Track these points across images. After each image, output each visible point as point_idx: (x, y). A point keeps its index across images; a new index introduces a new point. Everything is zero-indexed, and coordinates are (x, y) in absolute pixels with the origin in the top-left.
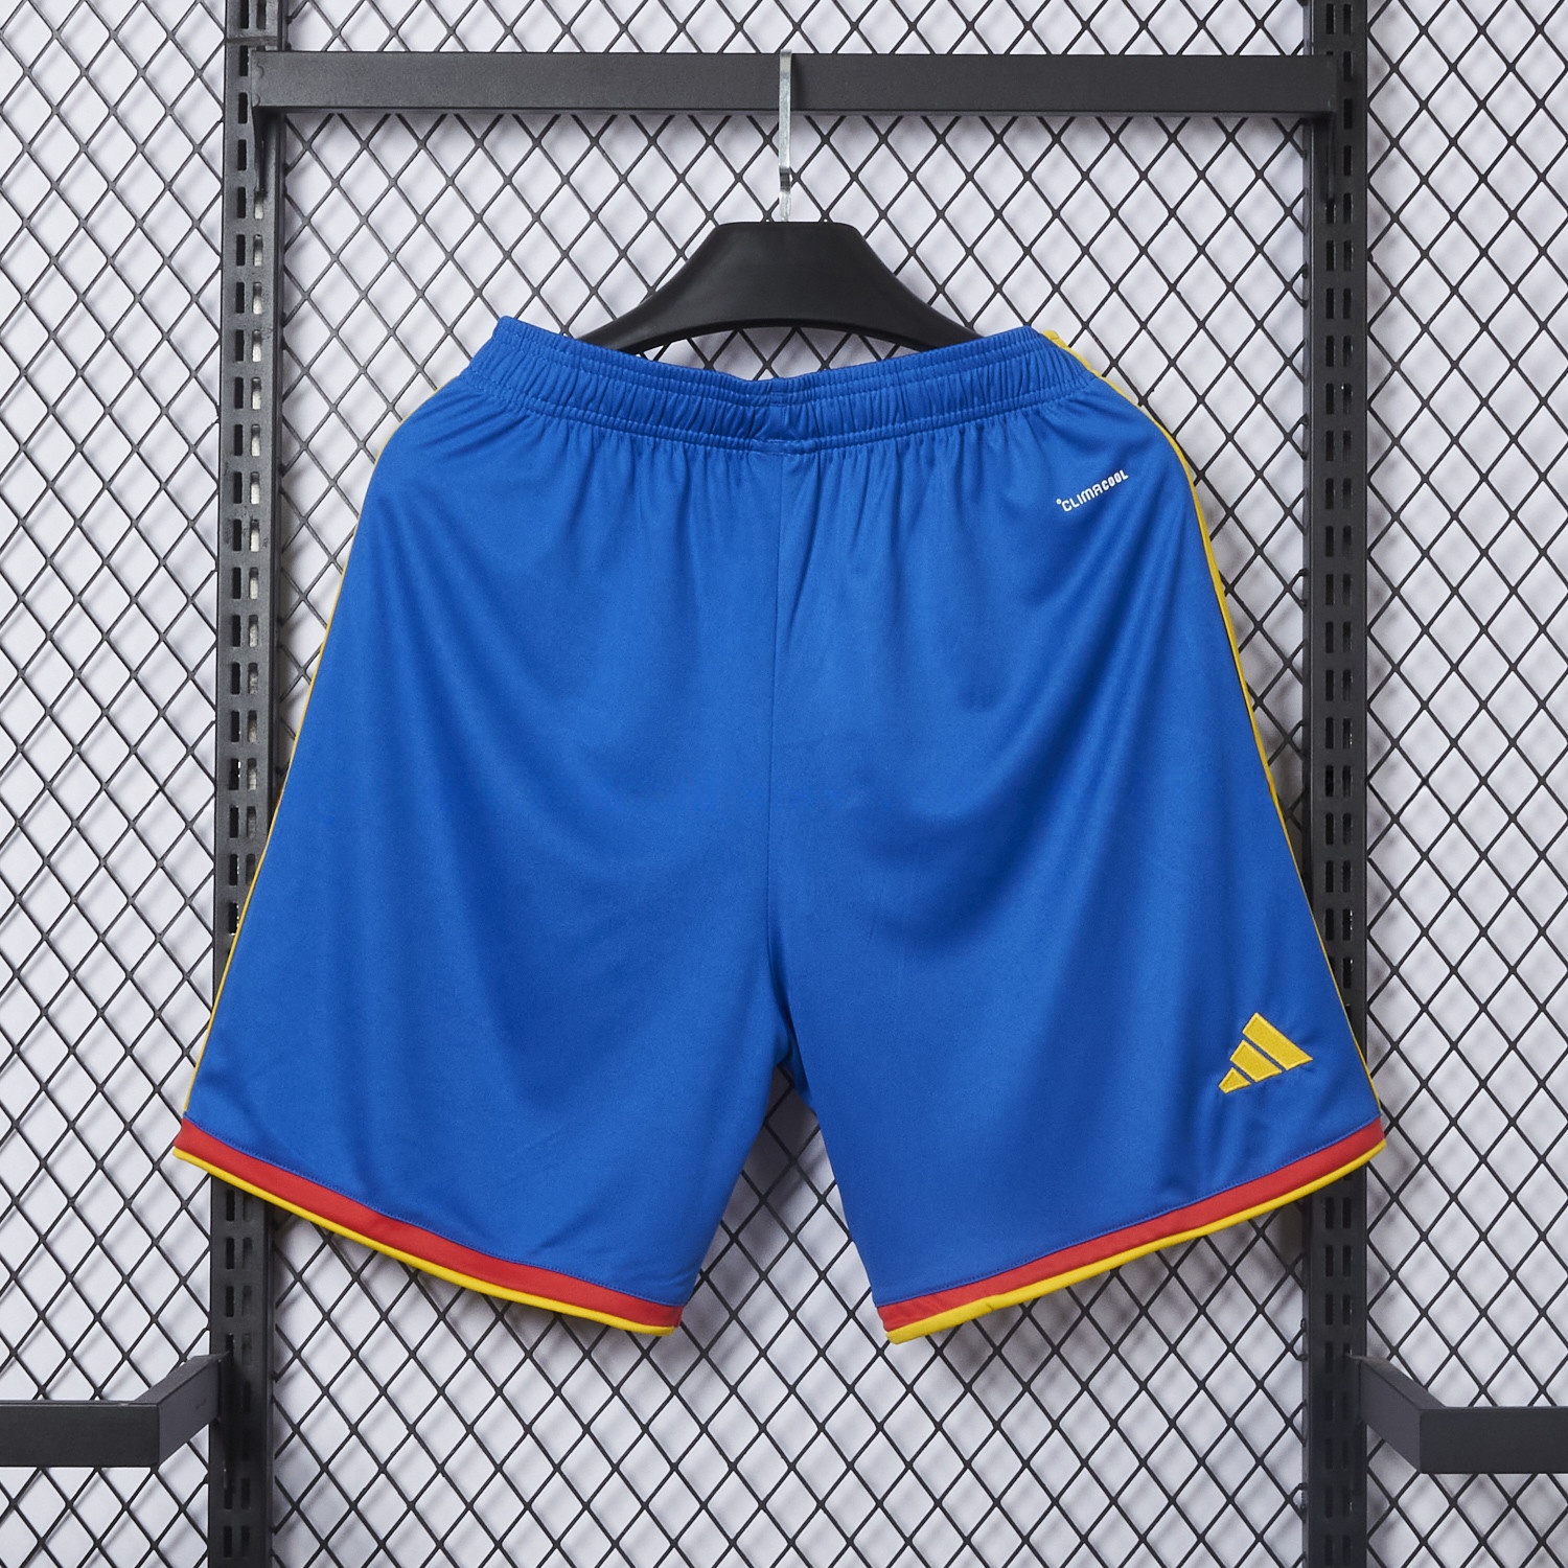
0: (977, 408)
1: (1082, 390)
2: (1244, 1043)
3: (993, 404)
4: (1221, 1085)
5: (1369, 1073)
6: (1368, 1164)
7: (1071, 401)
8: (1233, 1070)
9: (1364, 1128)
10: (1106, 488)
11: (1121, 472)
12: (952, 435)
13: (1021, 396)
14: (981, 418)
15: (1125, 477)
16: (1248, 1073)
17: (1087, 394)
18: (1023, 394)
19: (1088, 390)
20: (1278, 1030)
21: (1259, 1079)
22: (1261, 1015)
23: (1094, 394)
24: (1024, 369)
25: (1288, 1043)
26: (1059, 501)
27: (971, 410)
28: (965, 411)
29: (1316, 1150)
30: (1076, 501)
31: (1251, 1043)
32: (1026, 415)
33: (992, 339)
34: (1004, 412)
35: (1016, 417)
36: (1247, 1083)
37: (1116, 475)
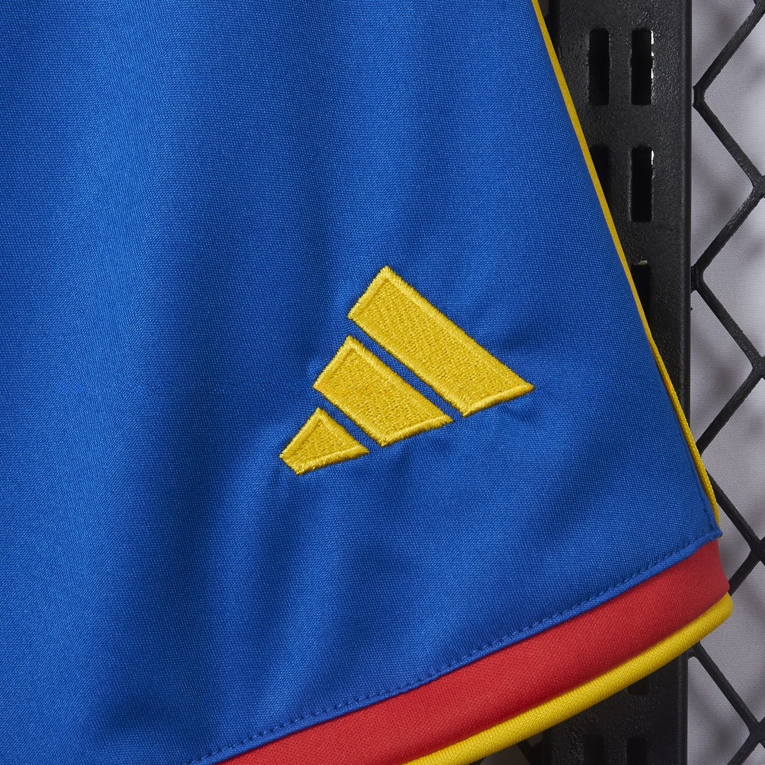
2: (350, 343)
4: (285, 454)
5: (693, 442)
6: (697, 650)
8: (319, 415)
9: (668, 570)
16: (361, 422)
20: (443, 310)
21: (390, 438)
22: (398, 271)
25: (470, 345)
29: (538, 627)
31: (370, 344)
36: (355, 448)
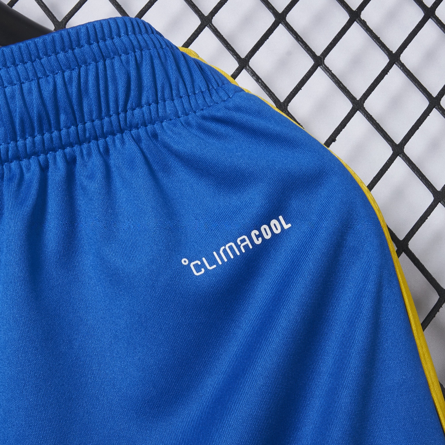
0: (64, 132)
1: (223, 104)
3: (88, 125)
7: (204, 118)
10: (259, 242)
11: (281, 218)
12: (29, 169)
13: (129, 113)
14: (71, 145)
15: (286, 227)
17: (228, 109)
18: (133, 109)
19: (230, 104)
23: (238, 109)
24: (133, 73)
26: (185, 261)
27: (55, 133)
28: (47, 135)
30: (212, 261)
32: (138, 141)
33: (83, 30)
34: (104, 136)
35: (123, 142)
37: (274, 222)
